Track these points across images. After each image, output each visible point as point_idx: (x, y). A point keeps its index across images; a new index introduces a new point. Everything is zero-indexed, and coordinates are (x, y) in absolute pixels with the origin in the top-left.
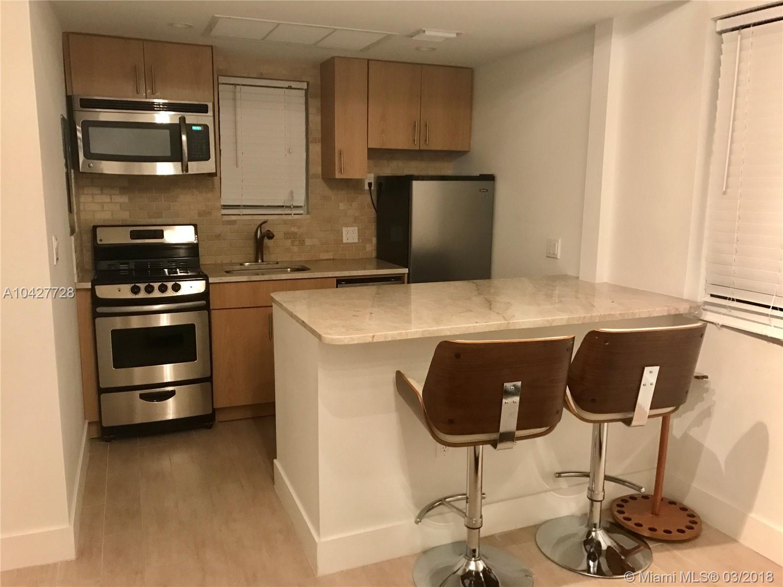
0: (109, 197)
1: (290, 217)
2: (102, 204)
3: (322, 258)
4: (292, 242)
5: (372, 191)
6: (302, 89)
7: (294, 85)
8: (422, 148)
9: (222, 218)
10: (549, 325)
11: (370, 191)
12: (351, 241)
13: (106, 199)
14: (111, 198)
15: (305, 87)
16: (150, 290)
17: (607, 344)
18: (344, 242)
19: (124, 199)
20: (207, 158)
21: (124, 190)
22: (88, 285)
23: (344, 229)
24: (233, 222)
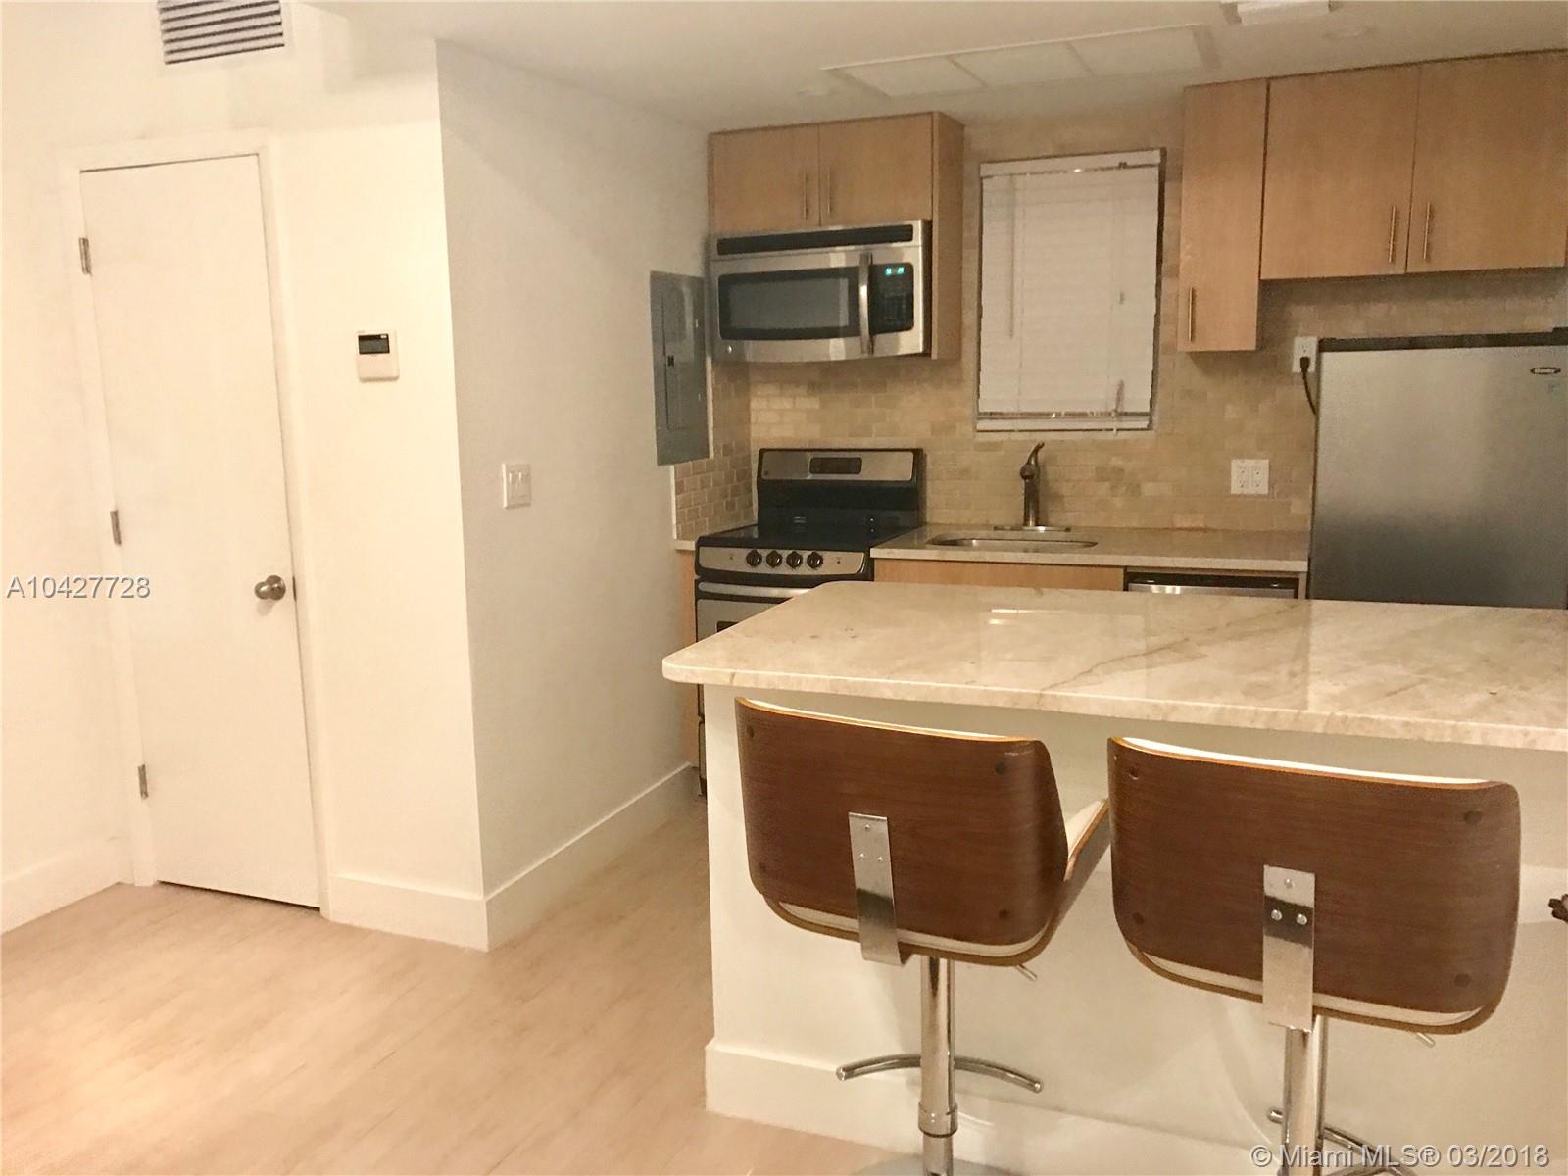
0: (791, 400)
1: (1110, 436)
2: (781, 412)
3: (1178, 525)
4: (1113, 488)
5: (1308, 377)
6: (1152, 165)
7: (1132, 158)
8: (1410, 270)
9: (974, 437)
10: (1160, 719)
11: (1305, 378)
12: (1251, 490)
13: (787, 404)
14: (794, 403)
15: (1158, 160)
16: (793, 561)
17: (1135, 778)
18: (1233, 492)
19: (813, 403)
20: (908, 325)
21: (813, 387)
22: (691, 545)
23: (1236, 464)
24: (992, 447)
